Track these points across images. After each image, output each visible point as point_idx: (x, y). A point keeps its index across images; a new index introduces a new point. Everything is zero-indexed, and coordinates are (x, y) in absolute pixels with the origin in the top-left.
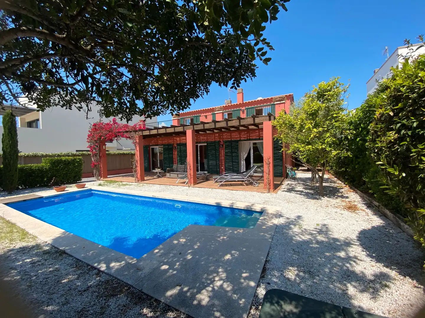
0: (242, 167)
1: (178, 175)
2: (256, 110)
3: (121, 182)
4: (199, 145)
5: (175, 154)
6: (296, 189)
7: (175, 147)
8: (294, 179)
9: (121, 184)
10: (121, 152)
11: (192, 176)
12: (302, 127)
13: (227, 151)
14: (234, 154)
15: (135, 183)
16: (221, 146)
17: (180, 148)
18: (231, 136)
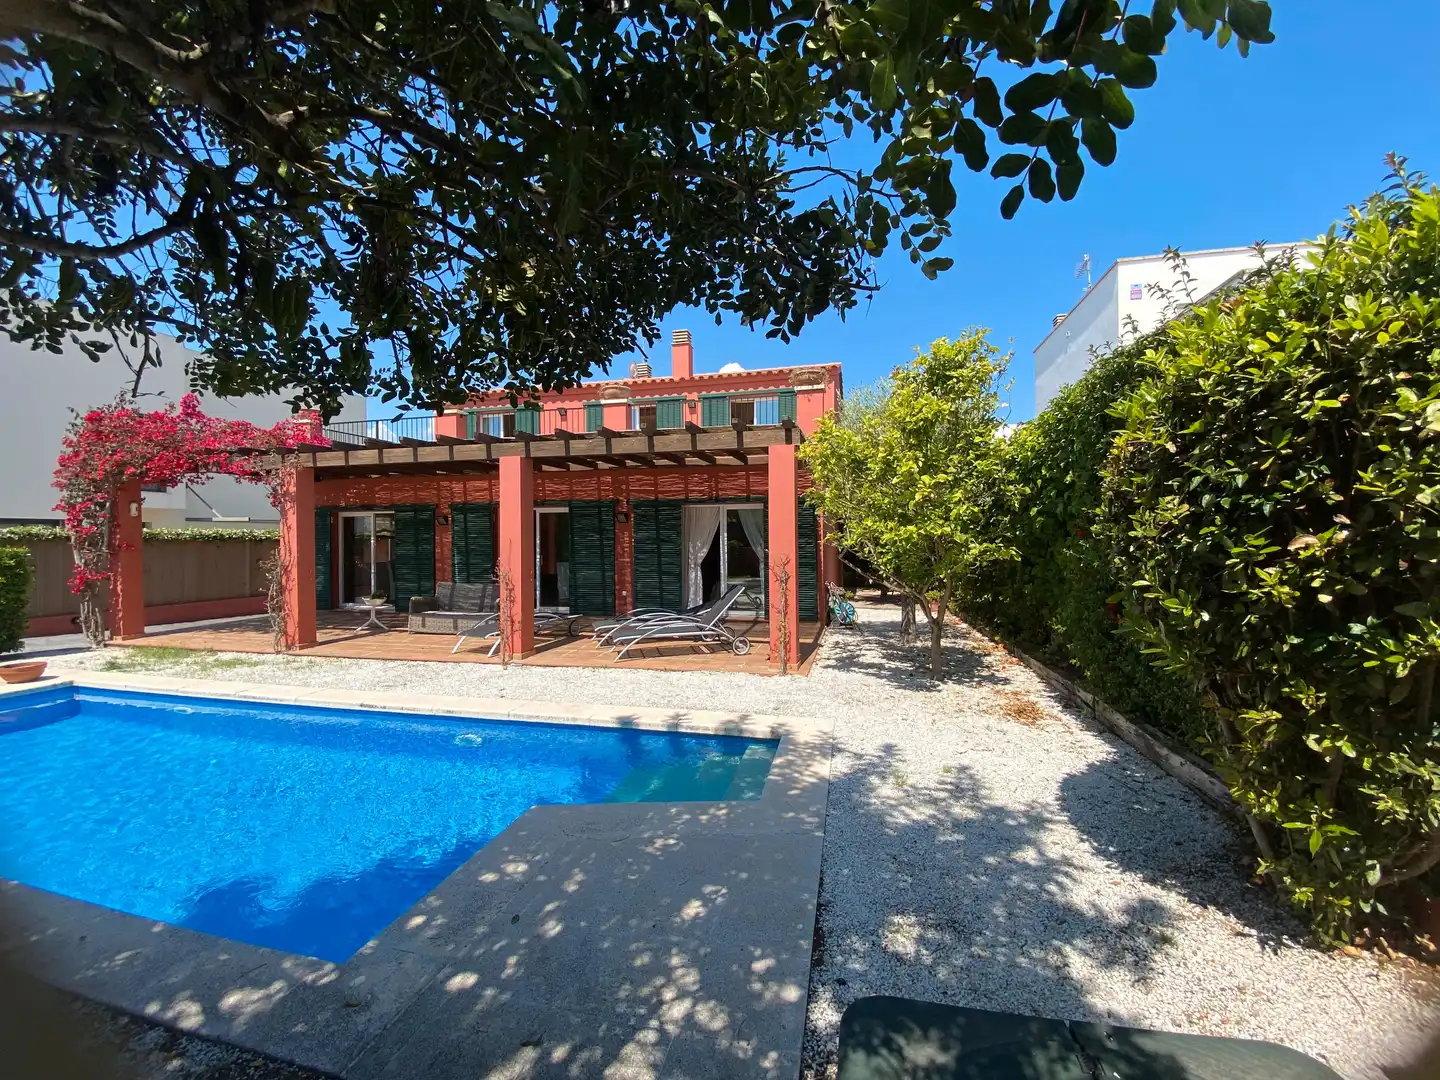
0: (692, 589)
1: (455, 623)
2: (733, 404)
3: (212, 651)
4: (540, 510)
5: (442, 545)
6: (861, 659)
7: (446, 518)
8: (851, 626)
9: (211, 659)
10: (208, 531)
11: (517, 626)
12: (888, 468)
13: (642, 534)
14: (665, 548)
15: (272, 657)
16: (622, 518)
17: (466, 521)
18: (656, 485)
